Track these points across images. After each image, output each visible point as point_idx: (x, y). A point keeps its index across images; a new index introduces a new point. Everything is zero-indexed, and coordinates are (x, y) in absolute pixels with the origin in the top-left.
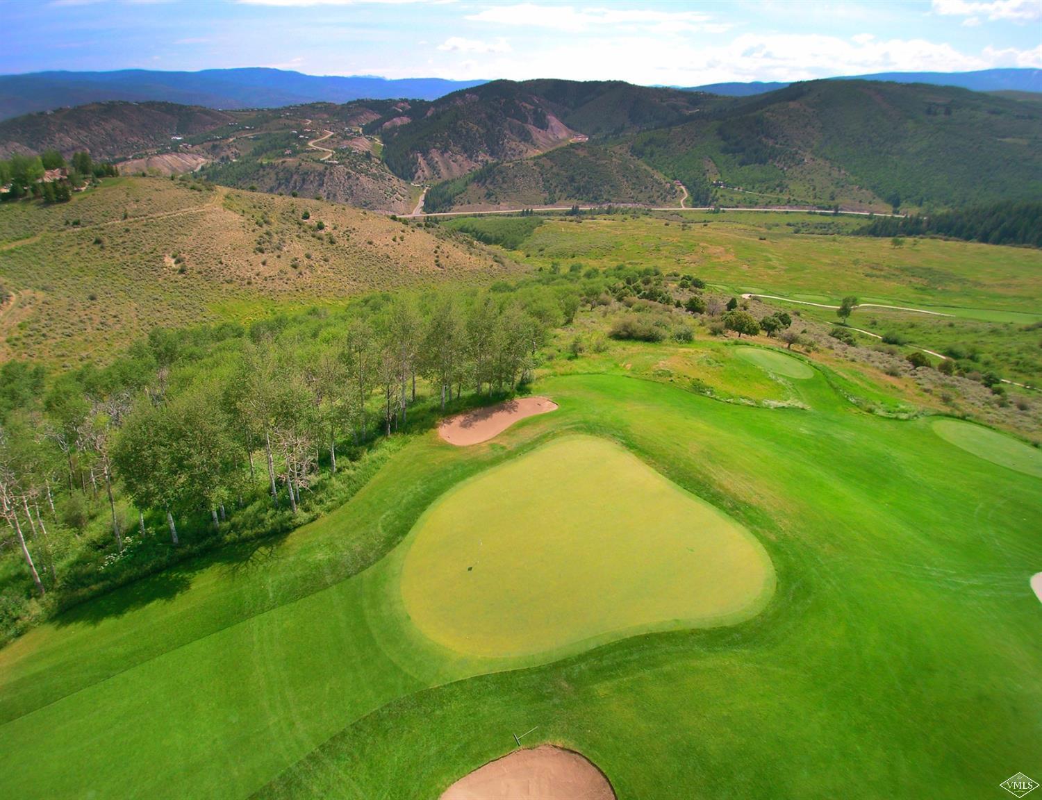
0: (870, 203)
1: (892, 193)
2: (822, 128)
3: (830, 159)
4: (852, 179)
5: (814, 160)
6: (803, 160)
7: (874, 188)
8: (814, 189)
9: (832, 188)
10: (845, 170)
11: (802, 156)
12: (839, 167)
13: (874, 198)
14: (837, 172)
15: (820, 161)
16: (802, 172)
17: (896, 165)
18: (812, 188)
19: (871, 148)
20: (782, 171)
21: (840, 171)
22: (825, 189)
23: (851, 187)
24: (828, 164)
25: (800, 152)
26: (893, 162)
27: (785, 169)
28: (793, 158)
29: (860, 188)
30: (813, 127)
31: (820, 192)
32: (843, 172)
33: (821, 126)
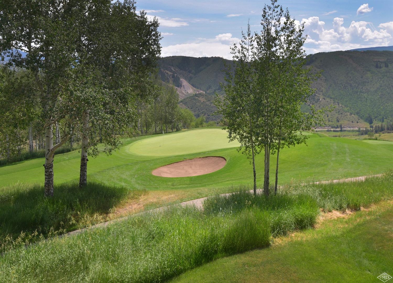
0: (357, 122)
1: (367, 115)
2: (326, 80)
3: (333, 98)
4: (346, 109)
5: (325, 99)
6: (319, 99)
7: (357, 113)
8: (328, 116)
9: (337, 115)
10: (341, 104)
11: (318, 97)
12: (338, 103)
13: (359, 119)
14: (338, 106)
15: (328, 99)
16: (320, 106)
17: (366, 99)
18: (326, 116)
19: (352, 90)
20: (309, 106)
21: (339, 105)
22: (333, 116)
23: (346, 114)
24: (332, 101)
25: (317, 94)
26: (364, 97)
27: (311, 105)
28: (314, 98)
29: (351, 114)
30: (321, 80)
31: (331, 117)
32: (340, 105)
33: (325, 79)
